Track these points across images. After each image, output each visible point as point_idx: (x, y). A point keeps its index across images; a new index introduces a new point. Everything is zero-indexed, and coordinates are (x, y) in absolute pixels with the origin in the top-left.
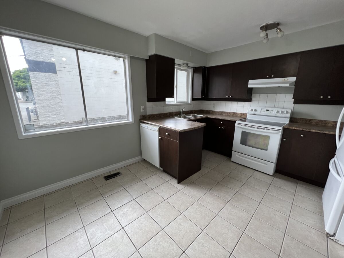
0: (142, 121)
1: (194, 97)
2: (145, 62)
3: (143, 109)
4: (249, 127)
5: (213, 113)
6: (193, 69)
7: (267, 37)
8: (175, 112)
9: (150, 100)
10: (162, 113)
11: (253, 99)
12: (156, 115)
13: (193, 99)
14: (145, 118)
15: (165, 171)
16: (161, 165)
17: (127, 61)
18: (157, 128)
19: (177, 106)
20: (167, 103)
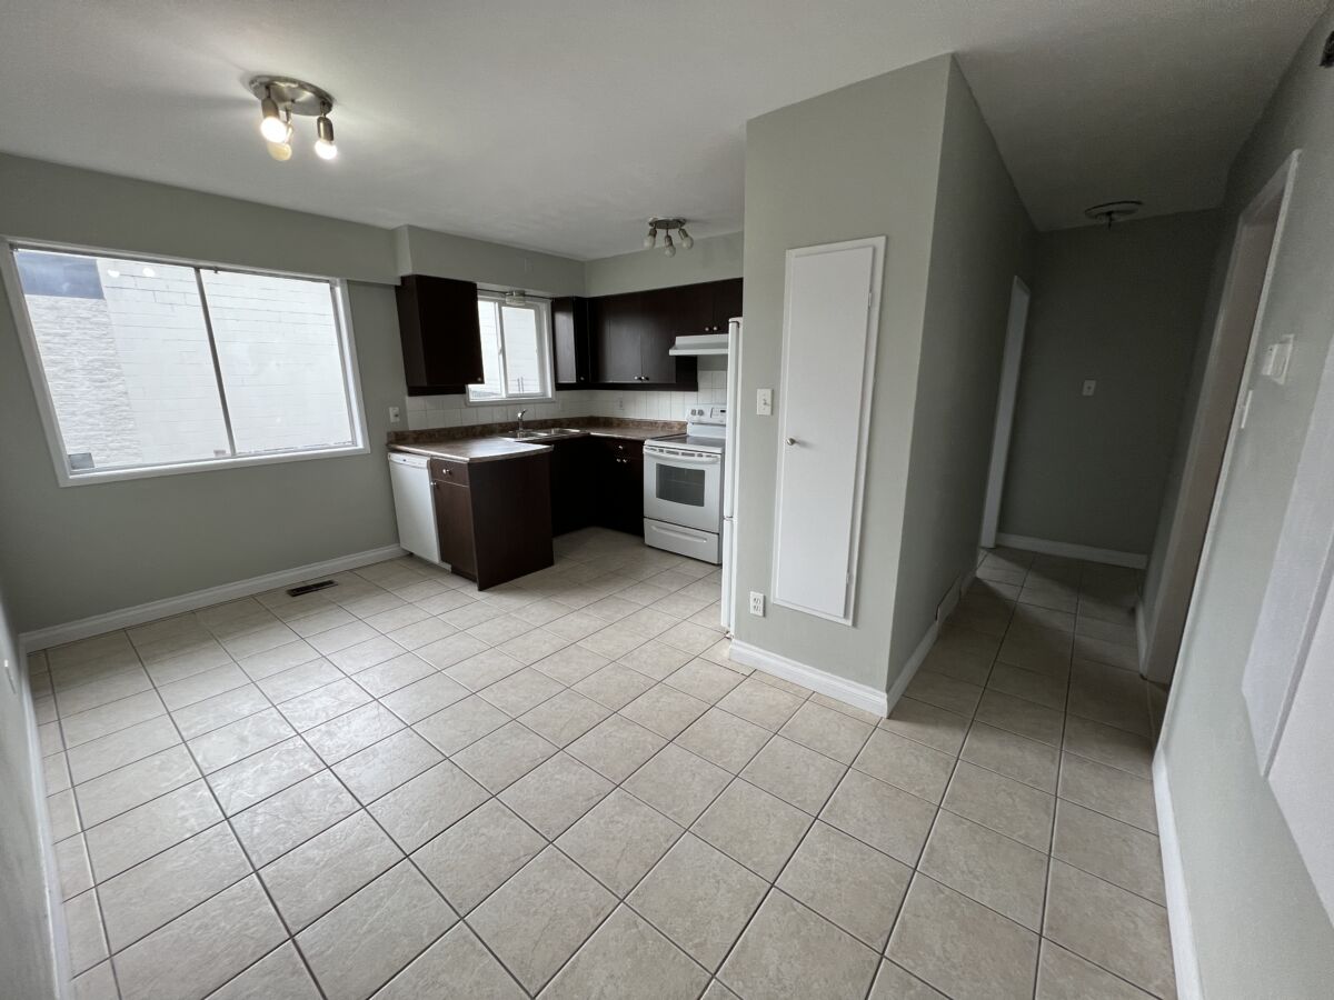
0: (393, 446)
1: (561, 381)
2: (393, 292)
3: (396, 416)
4: (683, 454)
5: (621, 423)
6: (552, 303)
7: (671, 244)
8: (500, 424)
9: (414, 391)
10: (460, 425)
11: (701, 384)
12: (440, 431)
13: (559, 387)
14: (402, 439)
15: (459, 572)
16: (444, 556)
17: (338, 290)
18: (424, 462)
19: (507, 405)
20: (473, 398)
